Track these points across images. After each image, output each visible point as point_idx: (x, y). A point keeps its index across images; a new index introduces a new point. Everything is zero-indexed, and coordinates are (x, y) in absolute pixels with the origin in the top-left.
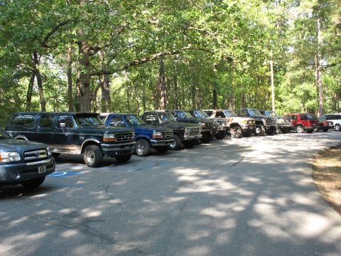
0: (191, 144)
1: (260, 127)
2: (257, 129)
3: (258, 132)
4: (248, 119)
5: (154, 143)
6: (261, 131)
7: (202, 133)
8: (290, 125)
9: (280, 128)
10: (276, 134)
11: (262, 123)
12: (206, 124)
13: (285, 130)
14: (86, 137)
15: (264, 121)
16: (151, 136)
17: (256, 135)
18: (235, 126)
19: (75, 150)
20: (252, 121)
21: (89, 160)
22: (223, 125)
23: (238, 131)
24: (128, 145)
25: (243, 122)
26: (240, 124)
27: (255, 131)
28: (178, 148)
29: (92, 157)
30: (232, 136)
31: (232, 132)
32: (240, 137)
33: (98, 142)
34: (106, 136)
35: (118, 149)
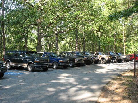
0: (79, 65)
1: (114, 60)
2: (113, 60)
3: (113, 61)
4: (108, 56)
5: (60, 64)
6: (115, 61)
7: (84, 61)
8: (129, 59)
9: (124, 60)
10: (123, 62)
11: (115, 58)
12: (87, 57)
13: (127, 61)
14: (29, 60)
15: (116, 57)
16: (58, 61)
17: (113, 62)
18: (103, 58)
19: (25, 65)
20: (110, 57)
21: (30, 69)
22: (97, 58)
23: (104, 61)
24: (45, 64)
25: (106, 57)
26: (105, 58)
27: (112, 61)
28: (73, 66)
29: (31, 68)
30: (102, 63)
31: (102, 61)
32: (105, 63)
33: (33, 62)
34: (36, 60)
35: (41, 65)
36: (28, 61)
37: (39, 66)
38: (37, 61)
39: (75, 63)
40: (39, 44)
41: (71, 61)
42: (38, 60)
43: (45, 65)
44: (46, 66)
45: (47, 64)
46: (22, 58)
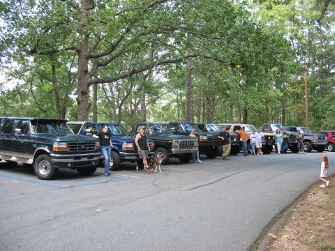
12: (209, 138)
14: (39, 145)
16: (120, 147)
19: (29, 159)
21: (41, 171)
24: (84, 157)
29: (46, 168)
33: (48, 151)
34: (55, 145)
35: (72, 160)
36: (35, 146)
37: (68, 163)
38: (59, 148)
39: (171, 152)
40: (80, 100)
41: (161, 149)
42: (64, 145)
43: (86, 159)
44: (89, 163)
45: (92, 157)
46: (20, 137)
